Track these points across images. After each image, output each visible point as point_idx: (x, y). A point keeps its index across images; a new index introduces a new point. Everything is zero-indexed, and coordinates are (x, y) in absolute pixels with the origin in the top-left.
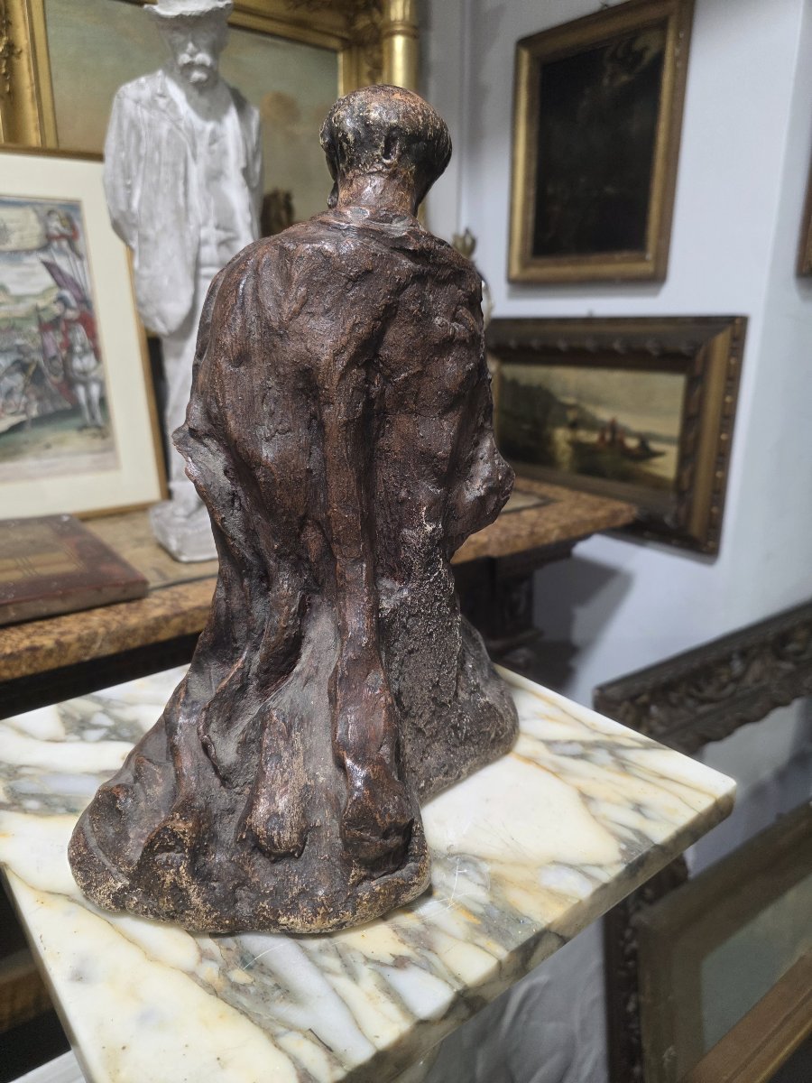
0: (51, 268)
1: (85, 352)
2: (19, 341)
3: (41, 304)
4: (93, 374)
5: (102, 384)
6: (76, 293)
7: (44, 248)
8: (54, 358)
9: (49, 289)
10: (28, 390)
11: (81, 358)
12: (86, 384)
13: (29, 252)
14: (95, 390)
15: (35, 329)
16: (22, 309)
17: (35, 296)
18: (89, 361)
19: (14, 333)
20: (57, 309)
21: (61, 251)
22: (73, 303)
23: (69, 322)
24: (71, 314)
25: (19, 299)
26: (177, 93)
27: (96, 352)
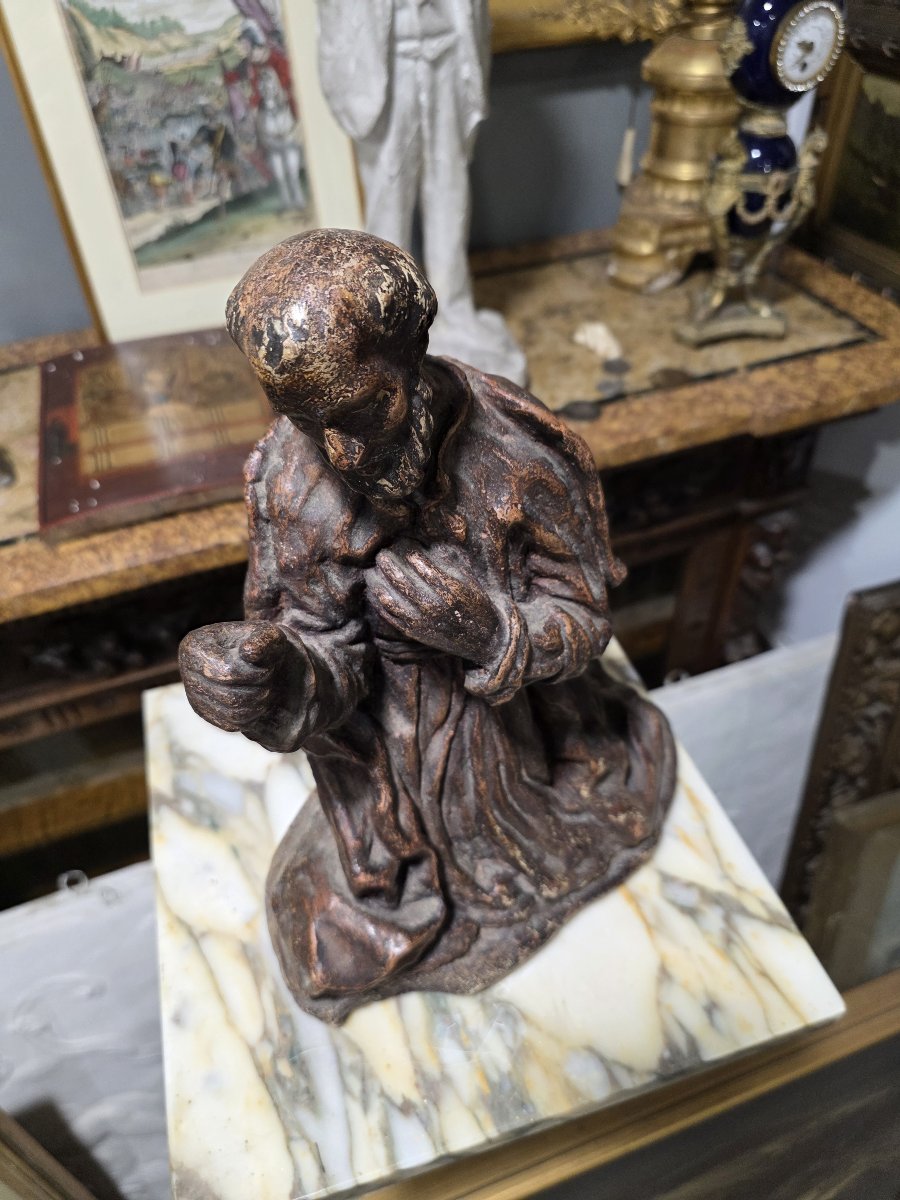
1: (279, 107)
2: (203, 101)
3: (224, 44)
4: (290, 138)
5: (301, 151)
6: (264, 21)
8: (244, 119)
9: (231, 20)
10: (218, 165)
11: (274, 116)
12: (283, 153)
14: (293, 159)
15: (219, 81)
16: (201, 55)
17: (215, 33)
18: (284, 121)
19: (196, 89)
20: (242, 49)
22: (261, 38)
23: (258, 66)
24: (260, 55)
25: (197, 41)
27: (292, 105)
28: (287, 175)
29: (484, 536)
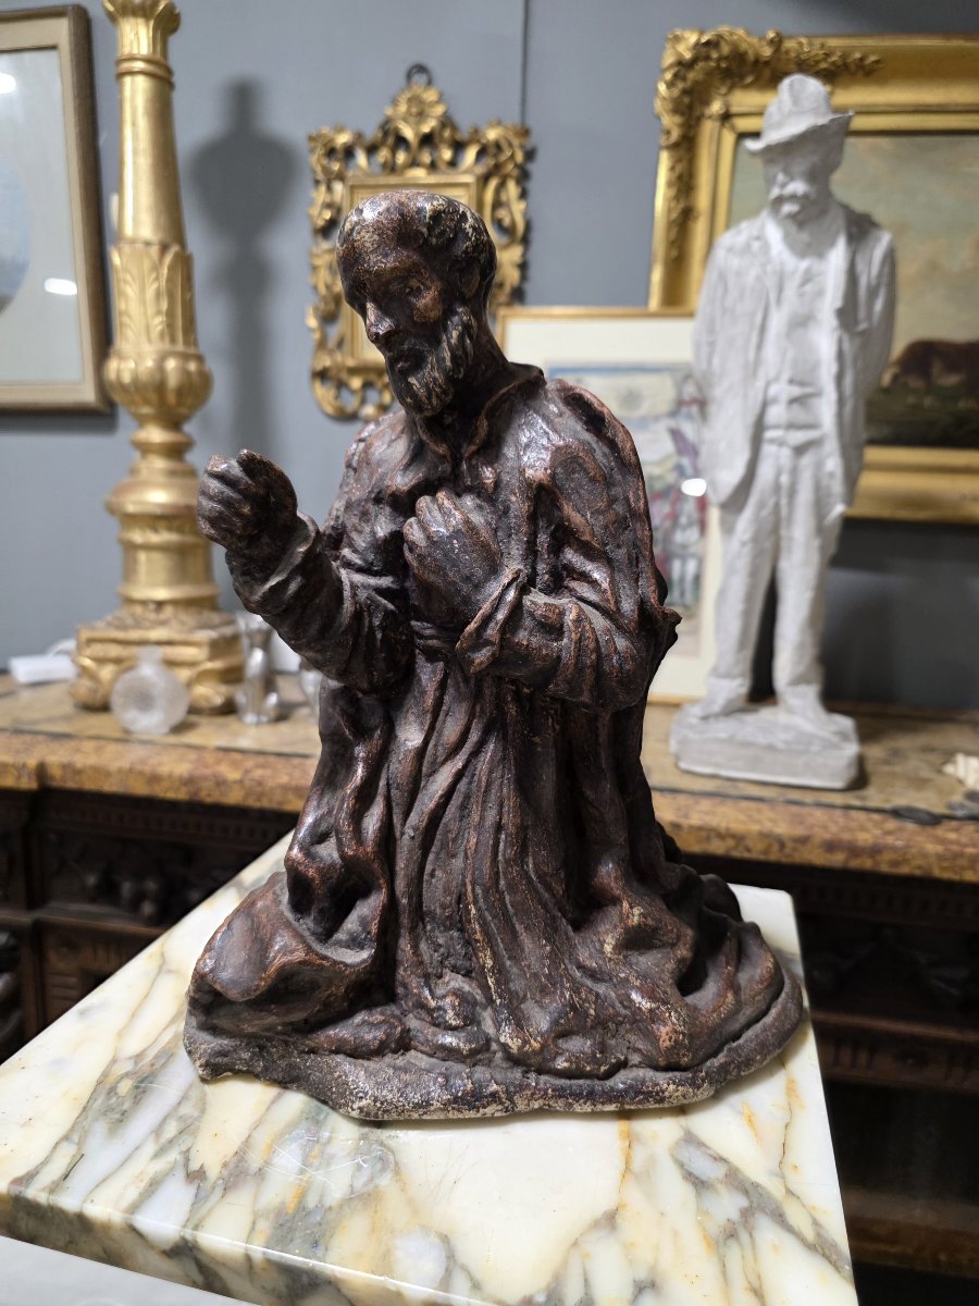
0: (676, 435)
1: (690, 524)
3: (657, 472)
4: (693, 549)
5: (701, 561)
7: (674, 414)
11: (685, 530)
12: (684, 559)
13: (657, 418)
14: (691, 567)
18: (692, 535)
20: (672, 479)
21: (690, 417)
22: (690, 471)
26: (774, 233)
27: (703, 525)
28: (682, 579)
29: (513, 499)
